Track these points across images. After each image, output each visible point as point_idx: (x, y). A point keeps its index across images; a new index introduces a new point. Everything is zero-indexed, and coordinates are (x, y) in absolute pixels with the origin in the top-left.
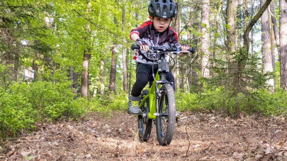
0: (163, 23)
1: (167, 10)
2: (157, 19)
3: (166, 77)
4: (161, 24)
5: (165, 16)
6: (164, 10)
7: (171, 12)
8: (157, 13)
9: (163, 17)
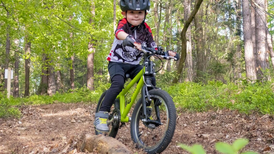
0: (137, 16)
1: (140, 2)
2: (130, 12)
3: (151, 80)
4: (135, 17)
5: (138, 8)
6: (137, 2)
7: (145, 4)
8: (130, 6)
9: (137, 9)
